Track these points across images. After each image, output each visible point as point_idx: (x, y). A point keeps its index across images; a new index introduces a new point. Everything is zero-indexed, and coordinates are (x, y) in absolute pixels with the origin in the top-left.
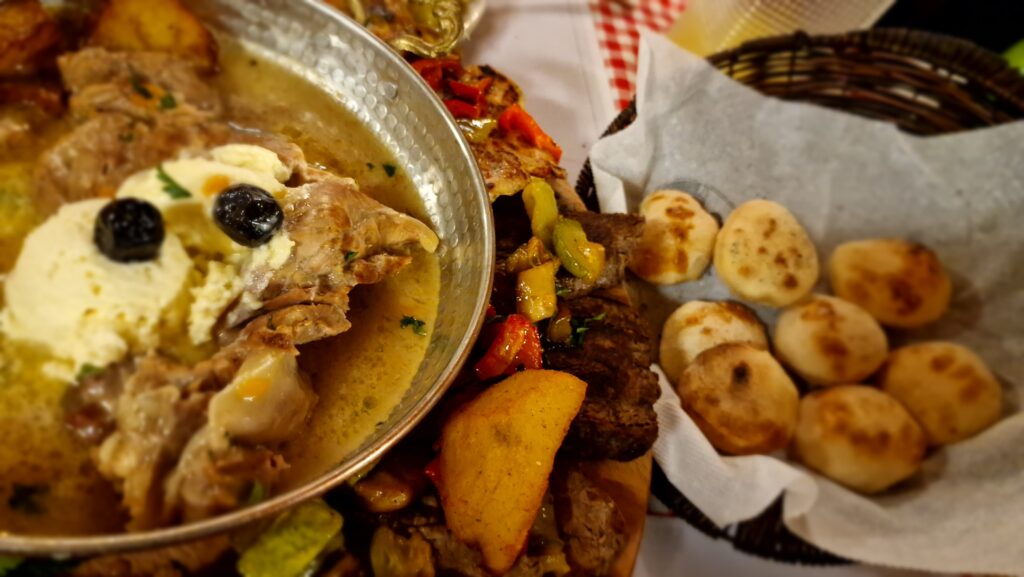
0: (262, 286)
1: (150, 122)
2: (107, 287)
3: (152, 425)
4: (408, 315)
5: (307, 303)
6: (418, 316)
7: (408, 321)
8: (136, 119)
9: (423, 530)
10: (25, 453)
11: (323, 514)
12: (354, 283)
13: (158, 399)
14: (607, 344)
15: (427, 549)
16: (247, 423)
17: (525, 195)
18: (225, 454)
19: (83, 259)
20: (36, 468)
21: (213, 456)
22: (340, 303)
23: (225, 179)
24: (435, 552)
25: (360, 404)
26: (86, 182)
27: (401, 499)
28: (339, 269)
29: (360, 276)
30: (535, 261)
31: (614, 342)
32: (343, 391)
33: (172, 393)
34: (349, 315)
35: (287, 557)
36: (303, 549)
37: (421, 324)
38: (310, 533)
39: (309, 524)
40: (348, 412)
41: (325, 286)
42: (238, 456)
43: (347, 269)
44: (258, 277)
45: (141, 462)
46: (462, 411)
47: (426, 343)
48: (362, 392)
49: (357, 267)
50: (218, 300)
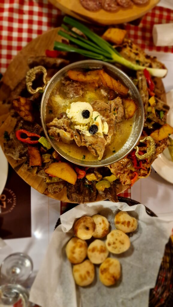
0: (83, 133)
1: (110, 112)
2: (78, 113)
3: (59, 123)
4: (86, 156)
5: (81, 140)
6: (86, 158)
7: (85, 156)
8: (110, 110)
9: (51, 161)
10: (57, 110)
11: (50, 146)
12: (87, 146)
13: (62, 123)
14: (87, 192)
15: (48, 161)
16: (61, 134)
17: (112, 175)
18: (56, 133)
19: (81, 110)
20: (55, 112)
21: (55, 131)
22: (83, 144)
23: (99, 125)
24: (48, 163)
25: (70, 150)
26: (95, 107)
27: (55, 157)
28: (89, 144)
29: (88, 147)
30: (97, 176)
31: (87, 194)
32: (71, 148)
33: (63, 125)
34: (81, 146)
35: (43, 142)
36: (44, 144)
37: (85, 158)
38: (47, 144)
39: (48, 144)
40: (68, 149)
41: (86, 142)
42: (56, 134)
43: (90, 145)
44: (85, 132)
45: (54, 123)
46: (68, 165)
47: (82, 160)
48: (71, 150)
49: (90, 146)
50: (80, 129)
